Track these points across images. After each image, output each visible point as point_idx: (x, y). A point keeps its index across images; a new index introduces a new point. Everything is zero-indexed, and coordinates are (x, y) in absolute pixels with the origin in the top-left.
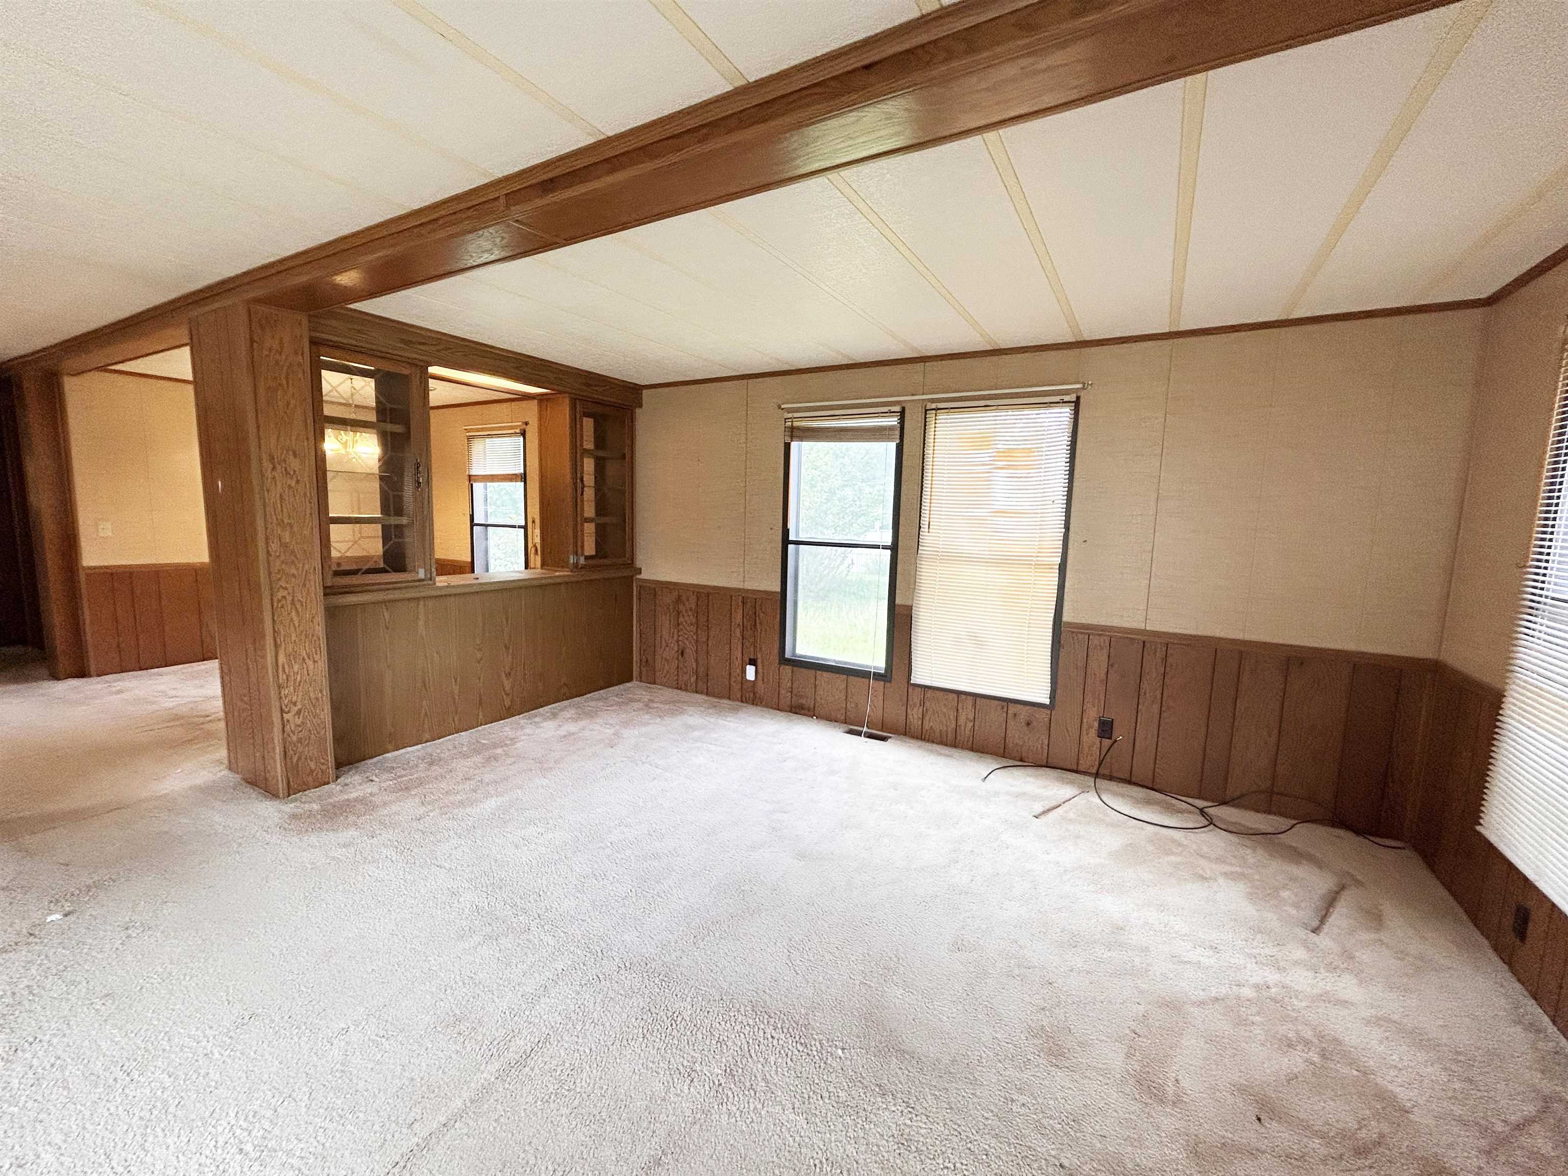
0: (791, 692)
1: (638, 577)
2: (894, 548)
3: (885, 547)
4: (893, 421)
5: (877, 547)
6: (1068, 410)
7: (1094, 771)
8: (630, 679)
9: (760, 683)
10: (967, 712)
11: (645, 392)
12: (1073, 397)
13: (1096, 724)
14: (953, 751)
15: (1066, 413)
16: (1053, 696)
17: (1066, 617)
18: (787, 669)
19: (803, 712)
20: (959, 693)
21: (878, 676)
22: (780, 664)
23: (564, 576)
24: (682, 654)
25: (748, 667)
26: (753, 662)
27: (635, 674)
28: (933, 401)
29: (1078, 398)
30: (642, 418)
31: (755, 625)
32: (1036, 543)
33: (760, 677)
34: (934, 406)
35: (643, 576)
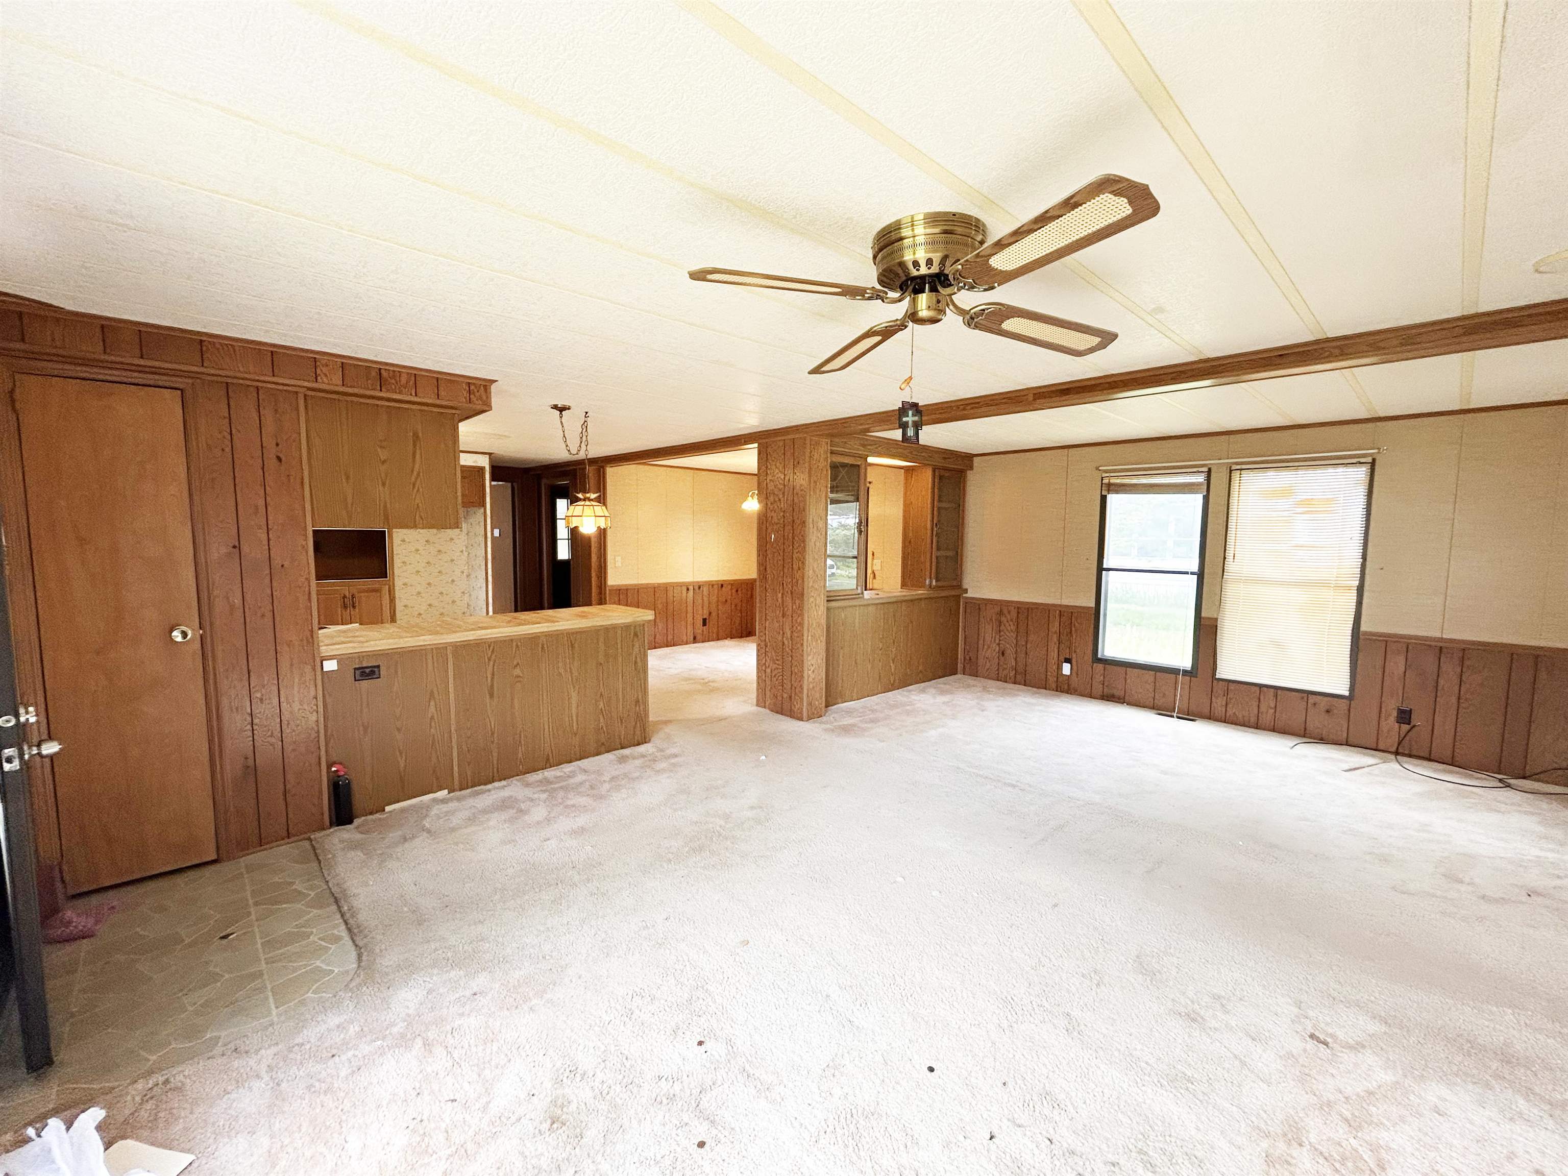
0: (1103, 684)
1: (964, 595)
2: (1201, 575)
3: (1192, 573)
4: (1200, 478)
5: (1187, 573)
6: (1364, 469)
7: (1394, 749)
8: (954, 673)
9: (1074, 677)
10: (1268, 701)
11: (976, 460)
12: (1370, 460)
13: (1395, 714)
14: (1256, 731)
15: (1361, 473)
16: (1352, 688)
17: (1364, 628)
18: (1099, 667)
19: (1114, 699)
20: (1261, 686)
21: (1185, 672)
22: (1093, 662)
23: (922, 594)
24: (1003, 654)
25: (1065, 664)
26: (1068, 661)
27: (960, 669)
28: (1237, 463)
29: (1374, 460)
30: (973, 479)
31: (1071, 633)
32: (1335, 570)
33: (1074, 672)
34: (1239, 467)
35: (970, 594)
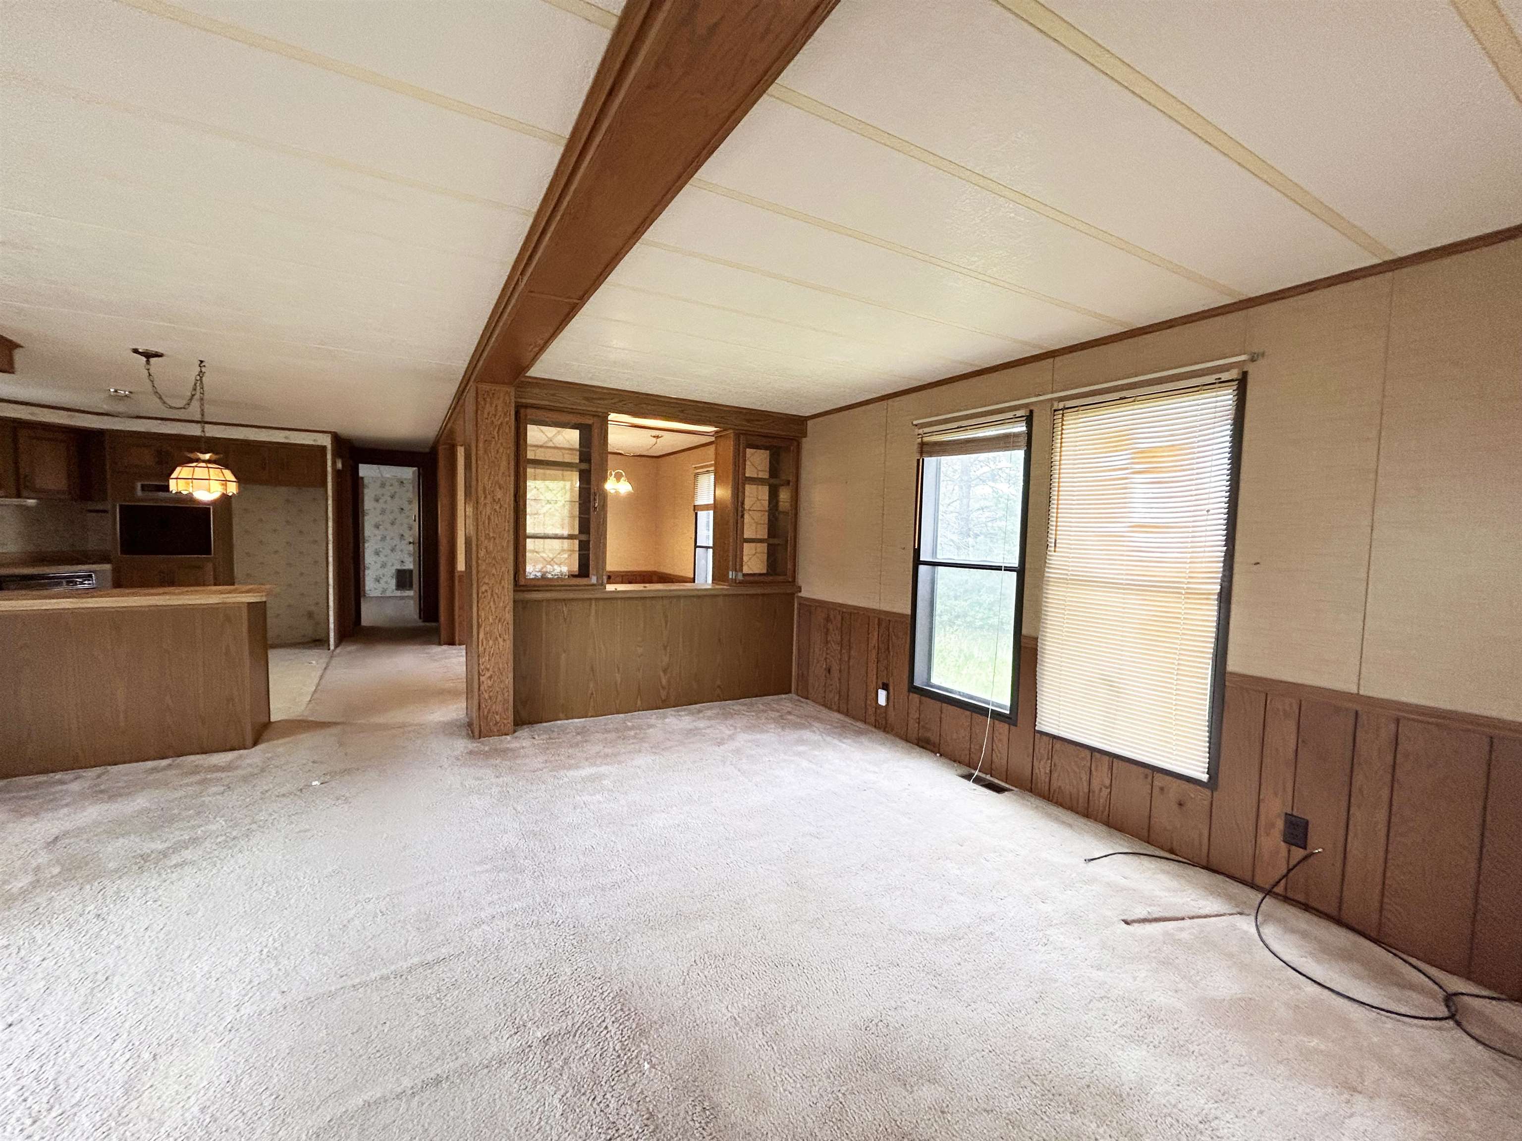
0: (919, 723)
1: (800, 594)
2: (1021, 572)
3: (1007, 569)
4: (1021, 428)
5: (999, 568)
6: (1231, 391)
8: (789, 692)
9: (891, 708)
10: (1101, 777)
11: (810, 423)
12: (1234, 374)
13: (1280, 824)
14: (1081, 821)
15: (1226, 398)
16: (1213, 769)
17: (1233, 665)
18: (915, 697)
19: (928, 746)
20: (1093, 750)
21: (997, 715)
22: (909, 691)
23: (722, 589)
24: (829, 671)
25: (880, 691)
26: (885, 687)
27: (793, 689)
28: (1061, 399)
29: (1245, 374)
30: (807, 444)
31: (888, 648)
32: (1187, 566)
33: (891, 704)
34: (1061, 405)
35: (804, 594)
